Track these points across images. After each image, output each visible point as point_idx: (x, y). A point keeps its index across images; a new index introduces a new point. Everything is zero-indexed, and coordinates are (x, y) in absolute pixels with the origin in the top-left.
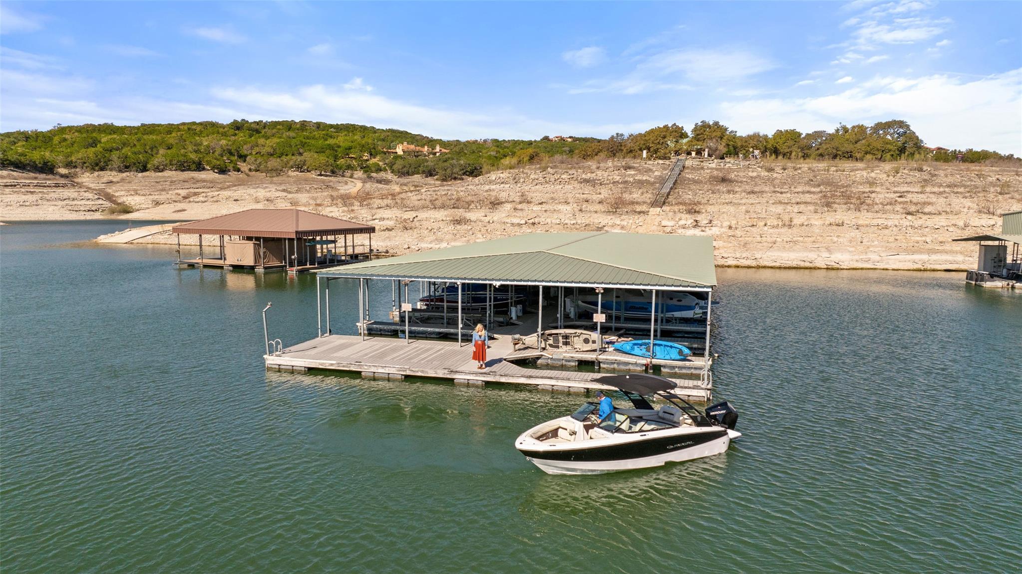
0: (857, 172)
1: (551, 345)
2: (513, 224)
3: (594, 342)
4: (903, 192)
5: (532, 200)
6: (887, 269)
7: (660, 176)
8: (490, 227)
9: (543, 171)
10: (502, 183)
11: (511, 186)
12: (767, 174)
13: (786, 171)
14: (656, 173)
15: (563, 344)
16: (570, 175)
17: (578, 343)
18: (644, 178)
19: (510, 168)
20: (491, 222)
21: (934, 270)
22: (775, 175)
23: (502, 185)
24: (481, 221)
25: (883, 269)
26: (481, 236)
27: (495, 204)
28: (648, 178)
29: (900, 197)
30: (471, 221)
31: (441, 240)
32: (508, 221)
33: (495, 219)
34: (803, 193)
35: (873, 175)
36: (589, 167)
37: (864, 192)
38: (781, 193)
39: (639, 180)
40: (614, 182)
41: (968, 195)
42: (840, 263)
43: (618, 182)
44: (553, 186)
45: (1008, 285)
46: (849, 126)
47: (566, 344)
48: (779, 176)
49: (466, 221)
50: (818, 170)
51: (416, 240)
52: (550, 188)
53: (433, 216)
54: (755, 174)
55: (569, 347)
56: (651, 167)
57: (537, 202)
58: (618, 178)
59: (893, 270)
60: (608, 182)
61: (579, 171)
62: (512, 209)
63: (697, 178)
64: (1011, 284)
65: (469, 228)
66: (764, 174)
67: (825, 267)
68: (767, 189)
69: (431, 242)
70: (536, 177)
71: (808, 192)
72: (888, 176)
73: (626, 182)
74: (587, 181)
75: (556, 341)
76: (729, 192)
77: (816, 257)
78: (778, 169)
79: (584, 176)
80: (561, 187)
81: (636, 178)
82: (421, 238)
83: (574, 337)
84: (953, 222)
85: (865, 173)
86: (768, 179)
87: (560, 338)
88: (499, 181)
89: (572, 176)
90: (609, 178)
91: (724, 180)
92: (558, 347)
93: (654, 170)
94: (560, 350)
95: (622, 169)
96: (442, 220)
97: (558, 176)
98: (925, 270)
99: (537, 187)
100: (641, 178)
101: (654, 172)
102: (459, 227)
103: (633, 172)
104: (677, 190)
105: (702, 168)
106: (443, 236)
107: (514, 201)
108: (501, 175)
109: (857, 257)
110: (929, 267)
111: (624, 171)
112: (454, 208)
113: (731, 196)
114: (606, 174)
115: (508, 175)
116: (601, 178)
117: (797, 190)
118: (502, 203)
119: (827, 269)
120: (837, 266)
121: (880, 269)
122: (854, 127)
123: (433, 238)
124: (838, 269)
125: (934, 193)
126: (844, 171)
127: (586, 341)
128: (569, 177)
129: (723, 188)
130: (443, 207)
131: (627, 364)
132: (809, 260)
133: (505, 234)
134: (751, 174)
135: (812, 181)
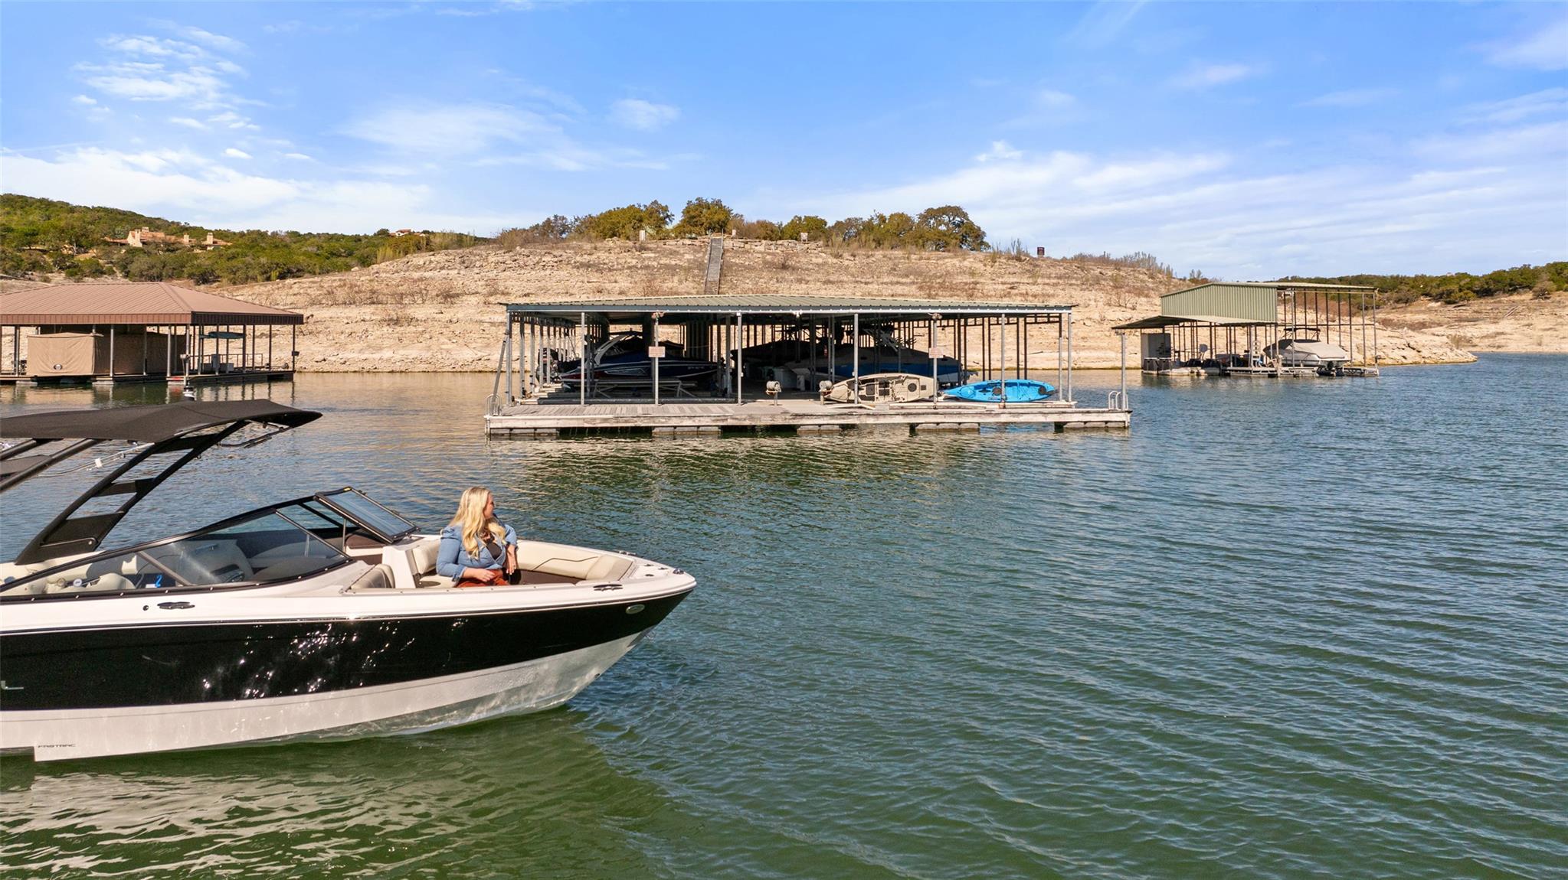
0: (946, 260)
1: (863, 397)
2: (493, 324)
3: (923, 388)
4: (1013, 283)
5: (510, 291)
7: (695, 261)
8: (457, 328)
9: (508, 252)
10: (442, 268)
11: (462, 272)
12: (835, 261)
13: (857, 258)
14: (687, 256)
15: (880, 395)
16: (555, 256)
17: (900, 390)
18: (673, 263)
19: (446, 248)
20: (455, 320)
21: (1089, 369)
22: (846, 263)
23: (443, 272)
24: (434, 319)
26: (446, 341)
27: (448, 296)
28: (678, 262)
29: (1012, 288)
30: (417, 320)
31: (380, 349)
32: (486, 318)
33: (460, 315)
34: (892, 283)
35: (966, 263)
36: (580, 248)
37: (966, 284)
38: (866, 283)
39: (665, 265)
40: (629, 268)
41: (1084, 287)
43: (635, 266)
44: (534, 272)
45: (1192, 372)
46: (887, 215)
47: (884, 393)
48: (851, 264)
49: (411, 320)
50: (895, 258)
51: (332, 348)
52: (526, 274)
53: (343, 315)
54: (820, 261)
55: (888, 398)
56: (674, 248)
57: (520, 293)
58: (634, 262)
60: (620, 266)
61: (568, 251)
62: (481, 304)
63: (747, 263)
64: (1196, 371)
65: (420, 329)
66: (831, 260)
68: (845, 279)
69: (360, 351)
70: (501, 259)
71: (898, 283)
72: (985, 265)
73: (647, 267)
74: (587, 266)
75: (871, 390)
76: (800, 281)
78: (846, 255)
79: (578, 258)
80: (548, 272)
81: (661, 262)
82: (342, 346)
83: (897, 383)
84: (1087, 315)
85: (956, 261)
86: (840, 267)
87: (877, 387)
88: (433, 265)
89: (560, 259)
90: (620, 261)
91: (784, 267)
92: (872, 399)
93: (682, 252)
94: (876, 402)
95: (634, 250)
96: (363, 320)
97: (537, 258)
98: (1079, 369)
99: (507, 273)
100: (668, 262)
101: (683, 255)
102: (398, 329)
103: (652, 255)
104: (729, 278)
105: (747, 252)
106: (379, 341)
107: (477, 293)
108: (433, 258)
110: (1082, 366)
111: (638, 253)
112: (373, 303)
113: (804, 286)
114: (613, 257)
115: (446, 257)
116: (607, 261)
117: (881, 280)
118: (458, 295)
122: (892, 216)
123: (361, 345)
125: (1048, 284)
126: (929, 259)
127: (912, 388)
128: (556, 259)
129: (787, 275)
130: (349, 303)
133: (489, 336)
134: (814, 260)
135: (895, 270)
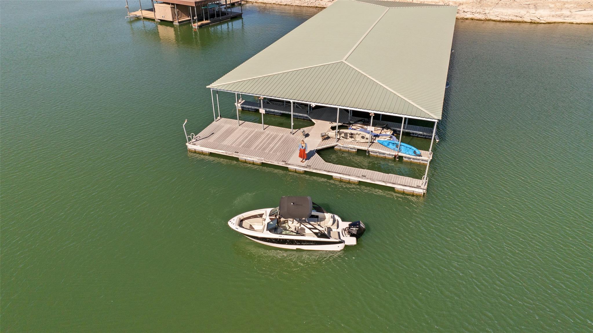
1: (343, 137)
6: (572, 23)
15: (350, 137)
17: (358, 138)
25: (570, 23)
42: (541, 18)
55: (353, 139)
59: (577, 24)
67: (530, 21)
77: (526, 13)
83: (356, 134)
87: (348, 134)
92: (347, 138)
94: (348, 140)
109: (553, 13)
119: (531, 23)
120: (538, 21)
121: (567, 23)
124: (538, 23)
127: (363, 137)
131: (384, 154)
132: (520, 16)
